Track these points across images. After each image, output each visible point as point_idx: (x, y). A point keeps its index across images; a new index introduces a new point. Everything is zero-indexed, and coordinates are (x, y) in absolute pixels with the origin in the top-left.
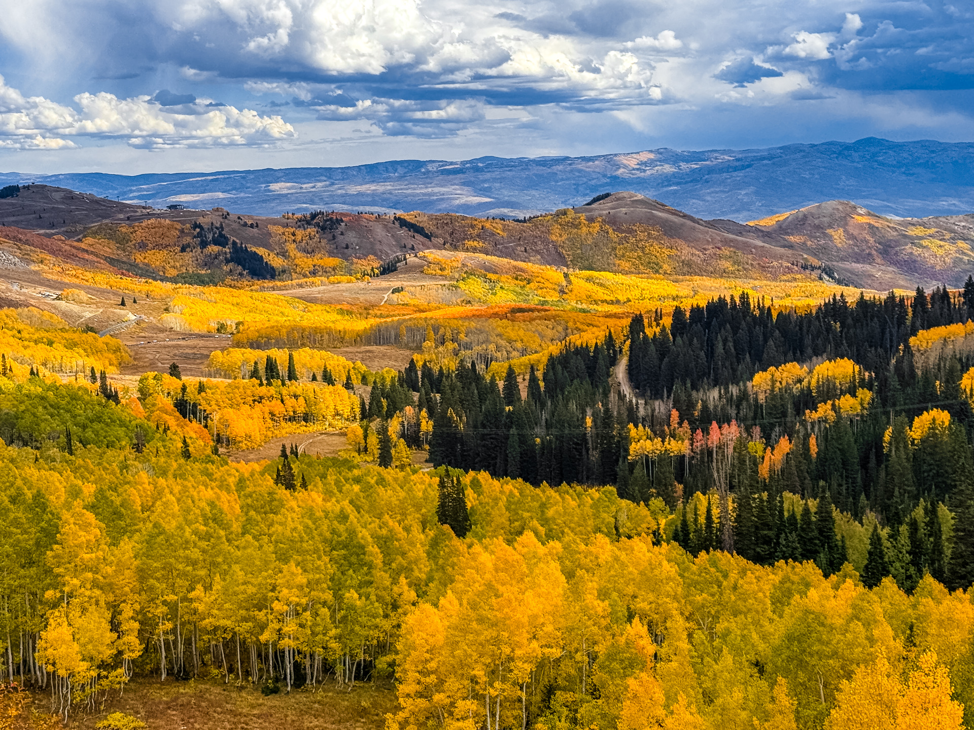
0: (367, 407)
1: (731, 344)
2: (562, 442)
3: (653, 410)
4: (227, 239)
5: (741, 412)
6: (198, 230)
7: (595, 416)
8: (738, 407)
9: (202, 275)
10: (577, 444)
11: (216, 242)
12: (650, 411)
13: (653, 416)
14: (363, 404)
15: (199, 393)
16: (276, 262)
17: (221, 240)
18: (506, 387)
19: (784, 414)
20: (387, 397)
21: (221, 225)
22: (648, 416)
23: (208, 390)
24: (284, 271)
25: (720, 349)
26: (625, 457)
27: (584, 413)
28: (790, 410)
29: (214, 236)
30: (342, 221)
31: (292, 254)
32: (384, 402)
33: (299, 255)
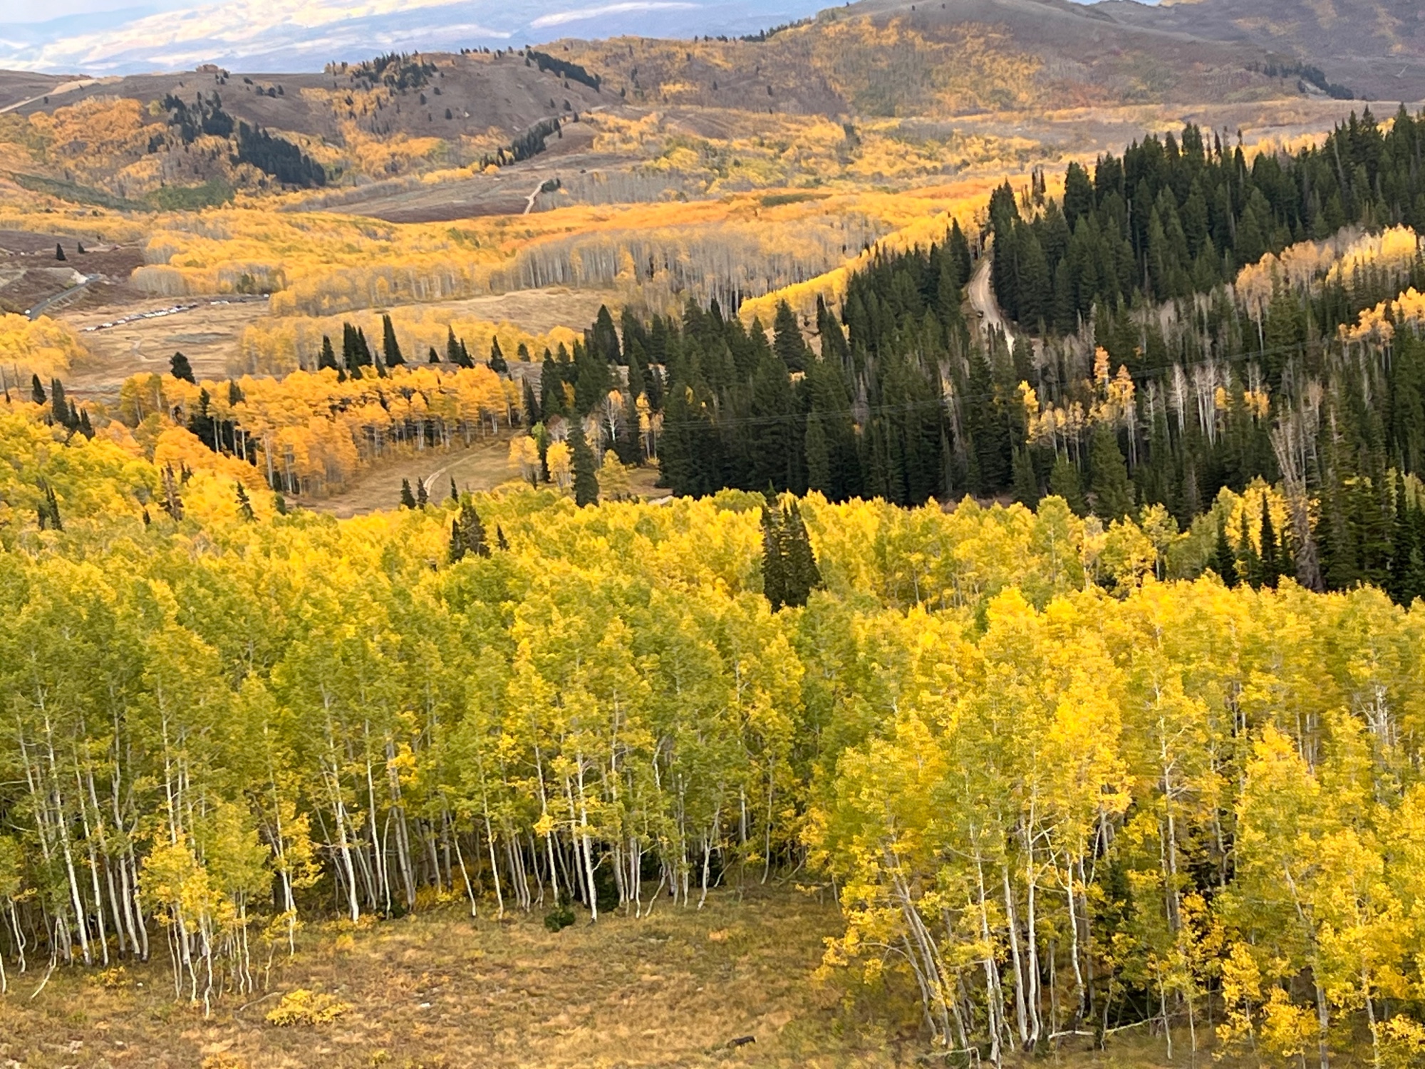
0: (538, 400)
1: (1175, 221)
2: (901, 427)
3: (1060, 355)
4: (230, 122)
5: (1221, 341)
6: (175, 110)
7: (955, 374)
8: (1213, 332)
9: (190, 191)
10: (929, 428)
11: (211, 129)
12: (1054, 355)
13: (1061, 364)
14: (529, 395)
15: (233, 404)
16: (324, 155)
17: (219, 126)
18: (779, 340)
19: (1301, 335)
20: (573, 379)
21: (216, 97)
22: (1051, 364)
23: (247, 398)
24: (339, 171)
25: (1157, 231)
26: (1021, 445)
27: (934, 371)
28: (1311, 327)
29: (204, 118)
30: (435, 69)
31: (348, 138)
32: (569, 390)
33: (361, 138)
